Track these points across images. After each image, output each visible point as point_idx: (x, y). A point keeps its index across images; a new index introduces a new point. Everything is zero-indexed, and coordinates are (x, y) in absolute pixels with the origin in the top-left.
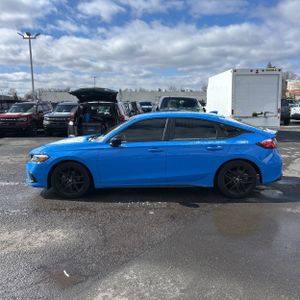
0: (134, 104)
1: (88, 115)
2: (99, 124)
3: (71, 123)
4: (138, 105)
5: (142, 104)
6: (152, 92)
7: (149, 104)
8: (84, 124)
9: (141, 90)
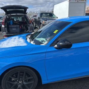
1: (11, 22)
2: (18, 26)
3: (3, 26)
8: (10, 26)
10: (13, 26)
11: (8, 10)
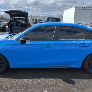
0: (36, 20)
2: (20, 27)
3: (7, 27)
4: (38, 21)
5: (39, 20)
6: (42, 17)
7: (41, 20)
8: (13, 27)
9: (38, 16)
10: (15, 27)
11: (12, 14)
